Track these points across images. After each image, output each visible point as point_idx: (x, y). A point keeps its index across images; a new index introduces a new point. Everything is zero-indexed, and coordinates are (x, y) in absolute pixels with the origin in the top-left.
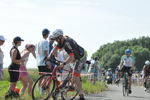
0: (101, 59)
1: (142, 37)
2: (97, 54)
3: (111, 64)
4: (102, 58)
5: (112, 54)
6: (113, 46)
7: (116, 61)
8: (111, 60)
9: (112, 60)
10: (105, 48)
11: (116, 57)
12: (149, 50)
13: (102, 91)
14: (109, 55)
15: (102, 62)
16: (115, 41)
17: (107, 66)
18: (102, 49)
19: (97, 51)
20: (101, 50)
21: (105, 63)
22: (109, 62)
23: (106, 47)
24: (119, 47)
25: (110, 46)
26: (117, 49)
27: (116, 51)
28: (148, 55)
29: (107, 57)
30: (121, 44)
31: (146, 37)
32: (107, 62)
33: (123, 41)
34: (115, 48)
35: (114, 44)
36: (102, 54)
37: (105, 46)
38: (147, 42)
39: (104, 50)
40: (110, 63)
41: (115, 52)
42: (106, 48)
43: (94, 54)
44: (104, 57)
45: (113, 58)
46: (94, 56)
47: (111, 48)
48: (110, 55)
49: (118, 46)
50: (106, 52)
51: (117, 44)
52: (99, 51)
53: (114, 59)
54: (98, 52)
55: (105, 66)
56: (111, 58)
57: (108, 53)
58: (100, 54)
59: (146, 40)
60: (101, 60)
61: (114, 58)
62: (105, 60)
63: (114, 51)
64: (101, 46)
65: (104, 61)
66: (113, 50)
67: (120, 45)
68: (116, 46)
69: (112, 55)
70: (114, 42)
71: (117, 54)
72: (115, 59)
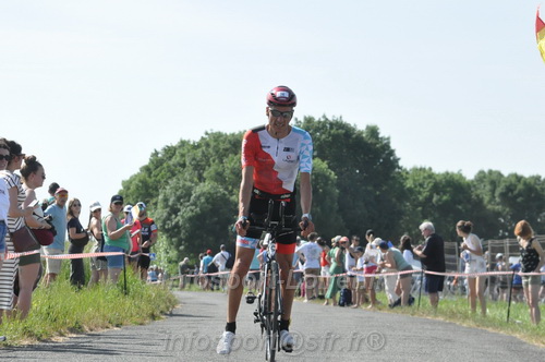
0: (154, 200)
1: (305, 118)
2: (140, 181)
3: (190, 219)
4: (161, 197)
5: (196, 179)
6: (199, 153)
7: (210, 206)
8: (192, 205)
9: (195, 204)
10: (170, 158)
11: (212, 192)
12: (329, 167)
13: (153, 317)
14: (184, 185)
15: (160, 210)
16: (207, 134)
17: (177, 226)
18: (157, 162)
19: (141, 169)
20: (157, 167)
21: (170, 215)
22: (186, 212)
23: (174, 154)
24: (221, 156)
25: (189, 151)
26: (214, 161)
27: (212, 169)
28: (326, 184)
29: (178, 193)
30: (228, 146)
31: (317, 119)
32: (179, 210)
33: (237, 133)
34: (208, 160)
35: (204, 143)
36: (159, 182)
37: (170, 152)
38: (323, 137)
39: (164, 165)
40: (190, 214)
41: (205, 175)
42: (174, 160)
43: (130, 182)
44: (168, 191)
45: (198, 198)
46: (129, 188)
47: (194, 159)
48: (188, 184)
49: (217, 152)
50: (174, 175)
51: (212, 144)
52: (147, 169)
53: (203, 200)
54: (144, 174)
55: (169, 225)
56: (192, 198)
57: (180, 176)
58: (150, 181)
59: (317, 129)
60: (156, 204)
61: (203, 194)
62: (170, 203)
63: (204, 170)
64: (156, 153)
65: (166, 206)
66: (199, 167)
67: (226, 150)
68: (211, 150)
69: (197, 185)
70: (205, 136)
71: (216, 180)
72: (207, 200)
